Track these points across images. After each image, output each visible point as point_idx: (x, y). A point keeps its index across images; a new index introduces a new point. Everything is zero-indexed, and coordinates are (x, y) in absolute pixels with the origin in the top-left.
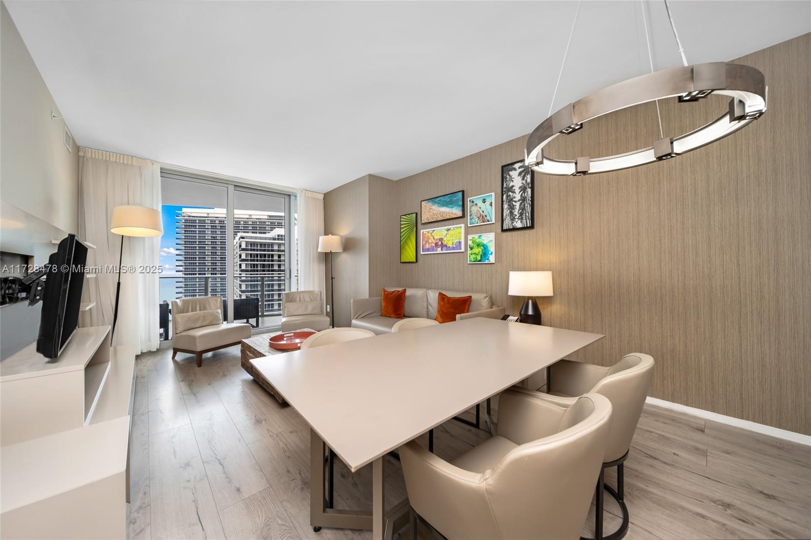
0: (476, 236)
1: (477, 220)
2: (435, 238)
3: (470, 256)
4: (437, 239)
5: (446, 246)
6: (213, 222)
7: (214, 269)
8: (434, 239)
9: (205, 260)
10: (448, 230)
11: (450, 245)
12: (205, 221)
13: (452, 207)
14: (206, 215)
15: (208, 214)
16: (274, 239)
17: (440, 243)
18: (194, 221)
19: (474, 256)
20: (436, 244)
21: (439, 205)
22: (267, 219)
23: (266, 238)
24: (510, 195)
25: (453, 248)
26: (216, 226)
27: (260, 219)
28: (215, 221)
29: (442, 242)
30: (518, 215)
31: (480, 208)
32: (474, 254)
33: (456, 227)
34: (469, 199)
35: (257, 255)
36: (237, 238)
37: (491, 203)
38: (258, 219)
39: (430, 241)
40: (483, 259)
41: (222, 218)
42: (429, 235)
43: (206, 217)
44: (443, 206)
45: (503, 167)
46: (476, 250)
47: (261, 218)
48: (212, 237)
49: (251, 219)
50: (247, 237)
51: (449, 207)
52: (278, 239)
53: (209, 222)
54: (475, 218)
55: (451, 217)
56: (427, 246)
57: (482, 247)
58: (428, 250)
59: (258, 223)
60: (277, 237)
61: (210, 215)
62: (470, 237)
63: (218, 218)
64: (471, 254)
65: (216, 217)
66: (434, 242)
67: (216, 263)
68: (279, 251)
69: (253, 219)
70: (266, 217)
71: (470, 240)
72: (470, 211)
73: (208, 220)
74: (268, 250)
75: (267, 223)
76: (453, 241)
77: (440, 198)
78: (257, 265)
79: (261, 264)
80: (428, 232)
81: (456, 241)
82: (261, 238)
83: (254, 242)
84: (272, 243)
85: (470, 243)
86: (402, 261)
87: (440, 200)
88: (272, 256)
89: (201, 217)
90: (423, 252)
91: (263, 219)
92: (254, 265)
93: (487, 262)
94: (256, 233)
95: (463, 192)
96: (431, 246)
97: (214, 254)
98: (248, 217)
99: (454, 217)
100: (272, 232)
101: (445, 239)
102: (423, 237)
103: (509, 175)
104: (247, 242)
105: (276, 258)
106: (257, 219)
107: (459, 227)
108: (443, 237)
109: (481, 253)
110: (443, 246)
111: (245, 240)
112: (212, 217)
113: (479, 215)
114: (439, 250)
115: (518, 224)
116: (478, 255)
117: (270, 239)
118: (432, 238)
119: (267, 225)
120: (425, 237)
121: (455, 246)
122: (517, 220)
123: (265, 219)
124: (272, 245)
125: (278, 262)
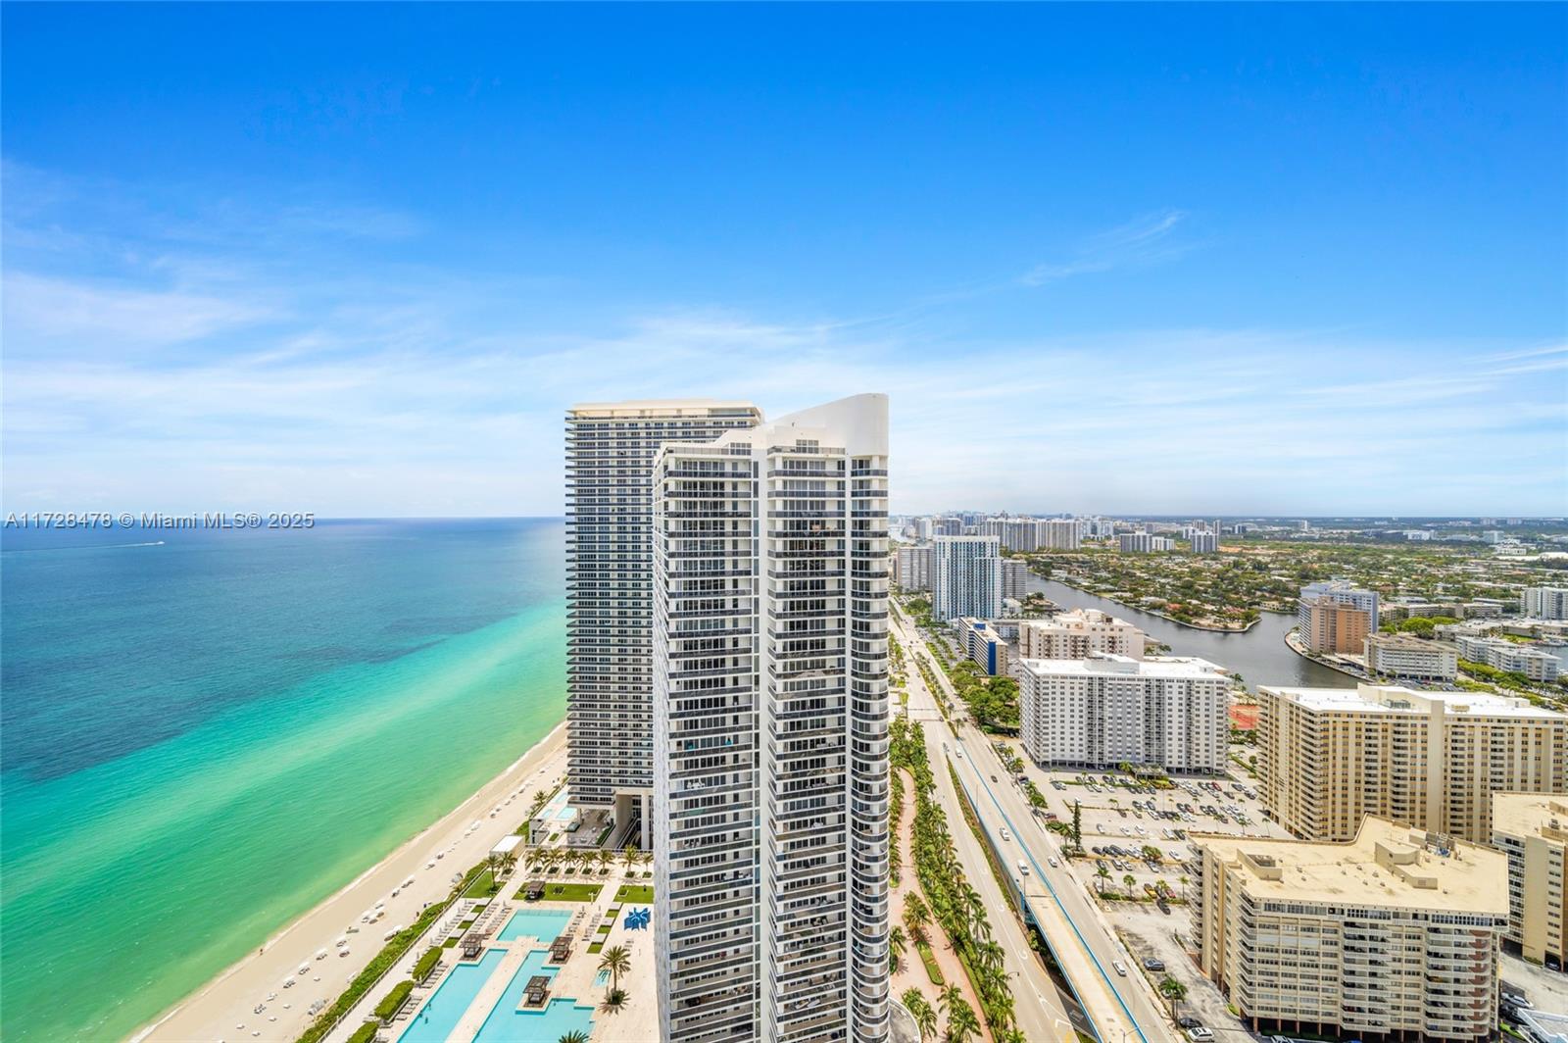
6: (620, 426)
9: (608, 495)
12: (608, 425)
14: (609, 415)
15: (612, 412)
16: (724, 451)
18: (591, 427)
22: (709, 416)
23: (710, 451)
26: (625, 434)
27: (697, 417)
28: (623, 425)
35: (695, 483)
36: (660, 452)
38: (693, 417)
41: (635, 417)
43: (610, 418)
47: (697, 414)
48: (618, 452)
49: (680, 417)
50: (679, 450)
52: (733, 453)
53: (615, 426)
59: (692, 425)
60: (729, 447)
61: (616, 414)
63: (627, 418)
65: (625, 418)
68: (734, 475)
69: (685, 416)
70: (706, 413)
73: (612, 423)
74: (714, 473)
75: (707, 424)
78: (695, 503)
79: (701, 502)
82: (702, 451)
83: (690, 459)
84: (722, 460)
88: (722, 485)
89: (602, 418)
91: (701, 416)
92: (690, 503)
94: (691, 442)
97: (622, 483)
98: (675, 413)
100: (718, 440)
104: (677, 459)
105: (728, 489)
106: (690, 417)
111: (674, 455)
112: (618, 418)
117: (717, 452)
119: (708, 427)
123: (704, 416)
125: (733, 497)
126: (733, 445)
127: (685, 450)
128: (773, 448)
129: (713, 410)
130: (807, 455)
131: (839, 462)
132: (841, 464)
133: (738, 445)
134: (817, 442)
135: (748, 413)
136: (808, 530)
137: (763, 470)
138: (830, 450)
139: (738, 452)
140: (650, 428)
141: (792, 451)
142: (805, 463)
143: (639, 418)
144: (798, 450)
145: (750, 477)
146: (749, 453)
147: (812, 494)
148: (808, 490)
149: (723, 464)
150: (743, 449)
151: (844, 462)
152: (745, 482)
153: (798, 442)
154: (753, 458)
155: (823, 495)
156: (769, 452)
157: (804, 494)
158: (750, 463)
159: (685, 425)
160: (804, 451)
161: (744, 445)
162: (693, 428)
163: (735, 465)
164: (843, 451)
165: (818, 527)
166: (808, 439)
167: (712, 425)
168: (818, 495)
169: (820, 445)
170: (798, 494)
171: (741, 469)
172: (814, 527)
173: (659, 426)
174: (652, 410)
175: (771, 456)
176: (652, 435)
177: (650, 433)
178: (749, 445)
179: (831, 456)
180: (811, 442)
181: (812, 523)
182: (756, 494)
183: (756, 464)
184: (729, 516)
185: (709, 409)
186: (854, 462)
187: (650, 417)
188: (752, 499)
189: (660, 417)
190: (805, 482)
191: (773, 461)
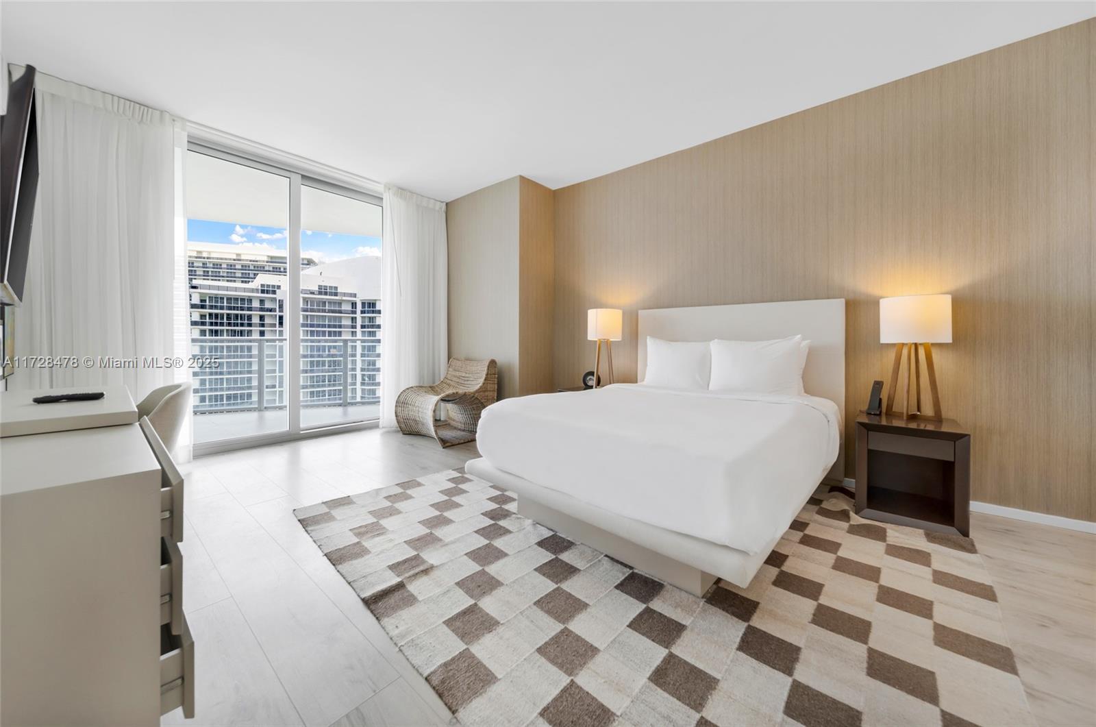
126: (262, 286)
127: (210, 287)
129: (272, 257)
130: (328, 297)
131: (352, 303)
132: (354, 305)
133: (268, 286)
134: (336, 288)
136: (327, 353)
138: (344, 294)
139: (268, 292)
140: (207, 268)
141: (313, 293)
142: (324, 303)
143: (197, 258)
144: (320, 293)
145: (275, 311)
147: (329, 326)
148: (327, 323)
149: (250, 300)
151: (356, 303)
152: (272, 315)
153: (320, 287)
154: (278, 296)
155: (340, 326)
157: (324, 326)
158: (276, 300)
159: (244, 267)
160: (326, 294)
161: (273, 286)
162: (252, 270)
163: (262, 301)
164: (355, 295)
165: (335, 350)
166: (328, 285)
167: (271, 269)
168: (335, 326)
169: (339, 291)
170: (318, 326)
171: (268, 305)
172: (331, 350)
173: (216, 266)
174: (209, 252)
176: (210, 274)
177: (208, 272)
178: (279, 287)
179: (344, 298)
180: (331, 287)
181: (330, 347)
185: (268, 256)
186: (363, 304)
187: (208, 258)
189: (217, 259)
190: (325, 316)
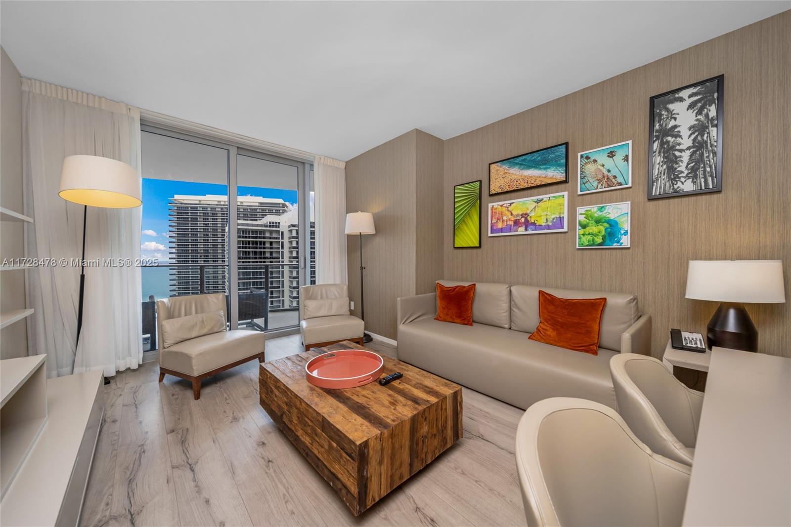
0: (594, 209)
1: (595, 184)
2: (515, 213)
3: (580, 238)
4: (517, 215)
5: (534, 224)
6: (204, 209)
7: (206, 256)
8: (512, 214)
9: (197, 248)
10: (538, 201)
11: (542, 222)
12: (197, 208)
13: (545, 169)
14: (198, 202)
15: (200, 201)
16: (266, 226)
17: (523, 220)
18: (186, 208)
19: (589, 237)
20: (517, 223)
21: (522, 167)
22: (258, 206)
23: (257, 225)
24: (668, 142)
25: (548, 227)
26: (208, 213)
27: (252, 206)
28: (207, 209)
29: (526, 219)
30: (686, 172)
31: (603, 166)
32: (589, 234)
33: (553, 197)
34: (579, 155)
35: (249, 242)
37: (627, 156)
38: (249, 206)
39: (505, 218)
40: (608, 242)
41: (214, 205)
42: (504, 209)
43: (198, 204)
44: (529, 167)
45: (652, 99)
46: (593, 229)
48: (204, 224)
49: (242, 206)
51: (541, 169)
52: (270, 226)
53: (201, 209)
54: (591, 181)
55: (543, 183)
56: (500, 225)
57: (606, 225)
58: (502, 230)
59: (249, 210)
60: (268, 224)
61: (202, 202)
62: (581, 210)
63: (209, 205)
64: (583, 235)
66: (513, 219)
67: (208, 250)
68: (270, 238)
69: (245, 206)
70: (257, 204)
71: (581, 214)
72: (582, 172)
73: (200, 207)
74: (260, 237)
75: (258, 211)
76: (548, 217)
77: (524, 157)
78: (249, 252)
79: (252, 251)
80: (501, 206)
81: (554, 216)
82: (253, 225)
83: (246, 229)
84: (264, 230)
85: (581, 218)
86: (455, 246)
87: (524, 160)
88: (264, 243)
89: (193, 204)
90: (491, 233)
91: (254, 206)
92: (246, 252)
93: (615, 245)
94: (248, 220)
95: (567, 144)
96: (507, 225)
97: (206, 241)
99: (550, 182)
100: (263, 219)
101: (532, 214)
102: (492, 212)
103: (668, 110)
105: (268, 245)
107: (560, 196)
108: (528, 212)
109: (603, 233)
110: (527, 224)
112: (203, 204)
113: (600, 176)
114: (521, 230)
115: (688, 186)
116: (596, 235)
117: (262, 226)
118: (509, 214)
120: (495, 213)
121: (550, 224)
122: (683, 180)
123: (256, 206)
124: (263, 232)
125: (270, 249)
128: (291, 225)
135: (281, 206)
137: (286, 235)
146: (279, 227)
150: (277, 225)
156: (289, 227)
175: (290, 229)
182: (283, 247)
183: (282, 233)
184: (268, 259)
188: (281, 250)
191: (291, 231)
